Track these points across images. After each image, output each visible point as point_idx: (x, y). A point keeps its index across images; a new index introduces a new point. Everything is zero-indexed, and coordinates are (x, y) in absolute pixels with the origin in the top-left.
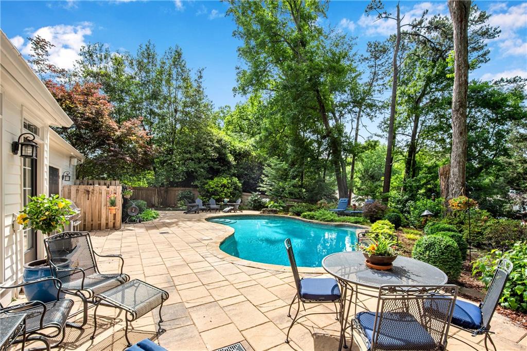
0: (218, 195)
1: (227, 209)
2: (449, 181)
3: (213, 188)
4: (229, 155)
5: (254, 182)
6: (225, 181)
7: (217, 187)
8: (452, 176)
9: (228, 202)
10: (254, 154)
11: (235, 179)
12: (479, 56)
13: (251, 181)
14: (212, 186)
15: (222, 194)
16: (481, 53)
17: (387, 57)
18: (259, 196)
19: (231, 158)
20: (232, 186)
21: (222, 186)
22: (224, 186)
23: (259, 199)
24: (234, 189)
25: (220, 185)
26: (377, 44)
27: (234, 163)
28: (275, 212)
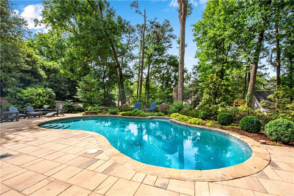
0: (34, 103)
1: (49, 114)
2: (178, 93)
3: (27, 96)
4: (40, 69)
5: (63, 93)
6: (40, 91)
7: (32, 95)
8: (179, 92)
9: (48, 108)
10: (62, 71)
11: (50, 90)
12: (169, 45)
13: (61, 92)
14: (26, 95)
15: (38, 102)
16: (169, 44)
17: (134, 34)
18: (72, 103)
19: (42, 73)
20: (46, 95)
21: (37, 95)
22: (40, 95)
23: (72, 104)
24: (49, 97)
25: (35, 94)
26: (130, 26)
27: (46, 77)
28: (96, 113)
